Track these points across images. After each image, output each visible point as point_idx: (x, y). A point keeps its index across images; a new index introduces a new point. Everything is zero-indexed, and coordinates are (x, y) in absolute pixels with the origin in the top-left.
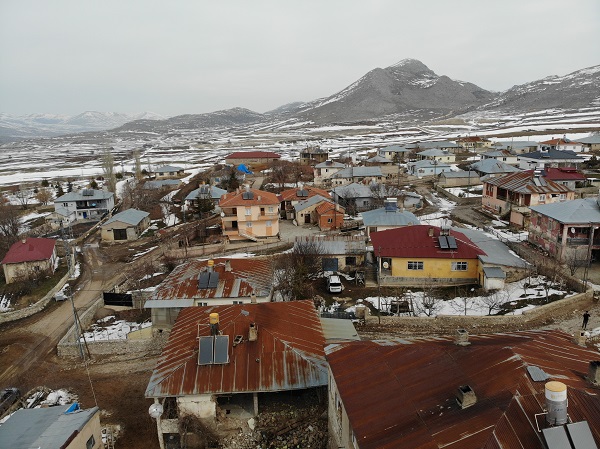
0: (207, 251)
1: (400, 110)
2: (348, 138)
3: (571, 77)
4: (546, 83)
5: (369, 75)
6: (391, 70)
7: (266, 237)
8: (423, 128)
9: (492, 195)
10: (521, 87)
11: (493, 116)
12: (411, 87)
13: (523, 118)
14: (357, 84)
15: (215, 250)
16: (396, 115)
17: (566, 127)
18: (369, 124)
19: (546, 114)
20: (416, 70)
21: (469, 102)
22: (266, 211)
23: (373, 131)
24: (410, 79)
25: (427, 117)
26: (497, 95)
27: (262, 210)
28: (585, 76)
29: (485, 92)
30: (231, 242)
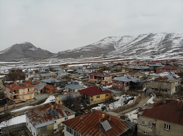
0: (9, 108)
1: (26, 57)
2: (10, 66)
3: (74, 50)
4: (68, 51)
5: (14, 46)
6: (21, 45)
7: (30, 100)
8: (36, 63)
9: (92, 78)
10: (61, 52)
11: (55, 60)
12: (29, 51)
13: (64, 60)
14: (10, 48)
15: (12, 107)
16: (25, 59)
17: (77, 63)
18: (16, 61)
19: (69, 59)
20: (29, 45)
21: (47, 56)
22: (30, 90)
23: (18, 64)
24: (28, 48)
25: (36, 60)
26: (55, 54)
27: (28, 89)
28: (77, 50)
29: (51, 53)
30: (16, 103)
